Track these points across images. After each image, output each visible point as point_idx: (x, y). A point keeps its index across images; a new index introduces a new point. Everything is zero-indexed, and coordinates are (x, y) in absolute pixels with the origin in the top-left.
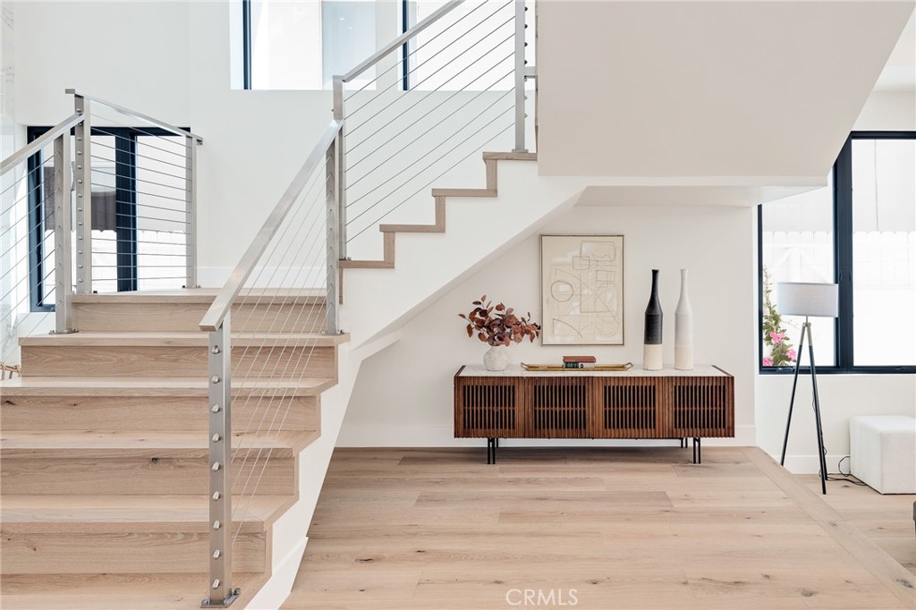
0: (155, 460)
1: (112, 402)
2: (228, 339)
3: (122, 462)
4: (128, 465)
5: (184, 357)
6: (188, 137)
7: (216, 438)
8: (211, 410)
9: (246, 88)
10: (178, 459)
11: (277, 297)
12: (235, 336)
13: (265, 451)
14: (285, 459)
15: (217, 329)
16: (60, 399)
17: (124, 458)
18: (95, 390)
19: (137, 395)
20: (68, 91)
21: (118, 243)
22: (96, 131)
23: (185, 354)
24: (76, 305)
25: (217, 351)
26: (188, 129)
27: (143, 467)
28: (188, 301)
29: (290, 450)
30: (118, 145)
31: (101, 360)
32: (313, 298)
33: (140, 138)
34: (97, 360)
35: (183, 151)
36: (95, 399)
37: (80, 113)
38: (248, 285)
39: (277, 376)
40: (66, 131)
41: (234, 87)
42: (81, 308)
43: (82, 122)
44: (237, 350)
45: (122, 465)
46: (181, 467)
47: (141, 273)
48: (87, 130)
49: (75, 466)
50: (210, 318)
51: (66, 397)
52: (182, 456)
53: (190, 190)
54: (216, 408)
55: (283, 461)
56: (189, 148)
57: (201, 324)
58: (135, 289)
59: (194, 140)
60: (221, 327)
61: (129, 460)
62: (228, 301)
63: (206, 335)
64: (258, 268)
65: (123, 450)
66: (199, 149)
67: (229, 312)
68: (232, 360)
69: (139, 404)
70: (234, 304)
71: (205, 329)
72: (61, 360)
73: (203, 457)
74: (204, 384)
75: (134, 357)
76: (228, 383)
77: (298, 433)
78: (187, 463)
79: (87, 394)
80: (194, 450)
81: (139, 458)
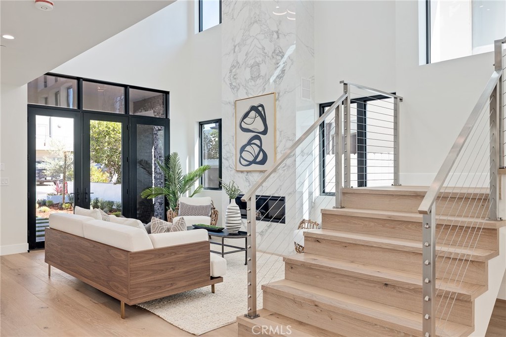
0: (386, 285)
1: (363, 248)
2: (434, 220)
3: (369, 282)
4: (372, 285)
5: (399, 226)
6: (395, 98)
7: (427, 281)
8: (424, 262)
9: (427, 63)
10: (399, 287)
11: (461, 193)
12: (437, 217)
13: (448, 293)
14: (466, 301)
15: (428, 213)
16: (339, 243)
17: (371, 280)
18: (355, 240)
19: (375, 246)
20: (341, 82)
21: (358, 160)
22: (352, 102)
23: (399, 225)
24: (344, 194)
25: (428, 227)
26: (395, 93)
27: (380, 288)
28: (398, 194)
29: (469, 296)
30: (358, 107)
31: (356, 224)
32: (475, 195)
33: (368, 102)
34: (354, 224)
35: (392, 106)
36: (355, 245)
37: (346, 93)
38: (445, 185)
39: (454, 244)
40: (340, 103)
41: (421, 64)
42: (346, 195)
43: (347, 98)
44: (438, 226)
45: (369, 284)
46: (400, 292)
47: (369, 177)
48: (349, 101)
49: (347, 280)
50: (424, 205)
51: (342, 242)
52: (401, 286)
53: (396, 129)
54: (427, 262)
55: (464, 303)
56: (396, 104)
57: (419, 209)
58: (366, 186)
59: (398, 99)
60: (431, 212)
61: (373, 282)
62: (434, 196)
63: (421, 216)
64: (451, 174)
65: (370, 276)
66: (401, 104)
67: (435, 203)
68: (436, 233)
69: (376, 251)
70: (438, 197)
71: (421, 212)
72: (338, 222)
73: (413, 289)
74: (419, 245)
75: (372, 224)
76: (434, 247)
77: (472, 285)
78: (404, 291)
79: (351, 242)
80: (408, 284)
81: (378, 282)
